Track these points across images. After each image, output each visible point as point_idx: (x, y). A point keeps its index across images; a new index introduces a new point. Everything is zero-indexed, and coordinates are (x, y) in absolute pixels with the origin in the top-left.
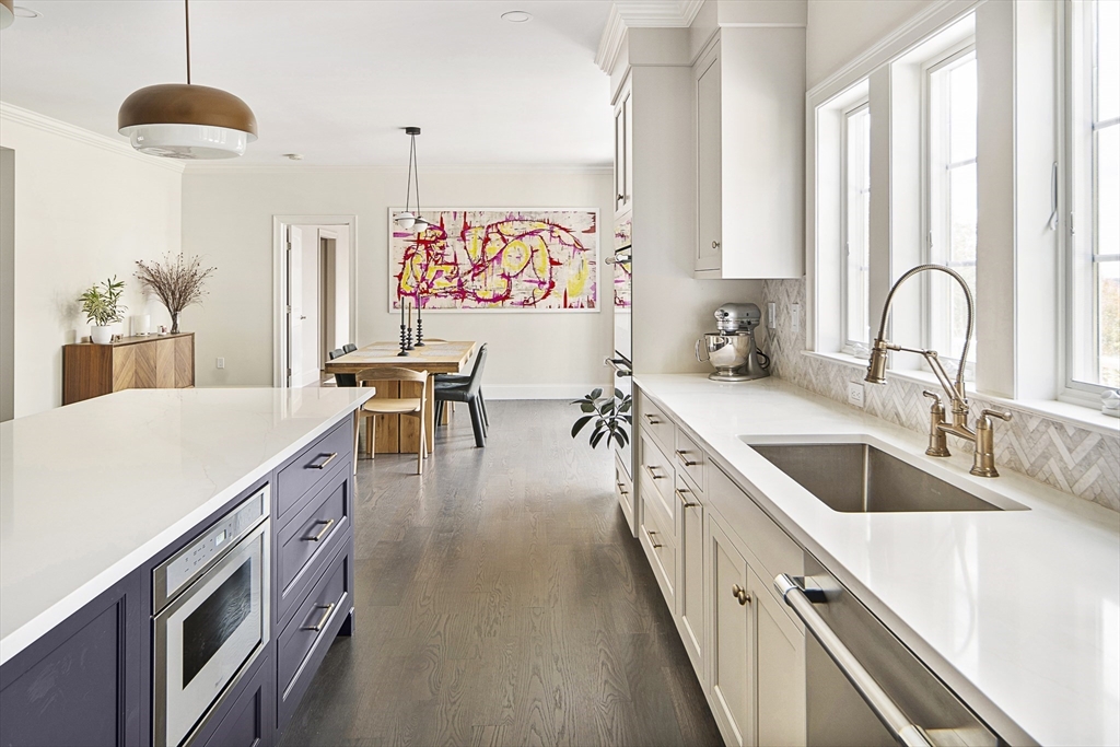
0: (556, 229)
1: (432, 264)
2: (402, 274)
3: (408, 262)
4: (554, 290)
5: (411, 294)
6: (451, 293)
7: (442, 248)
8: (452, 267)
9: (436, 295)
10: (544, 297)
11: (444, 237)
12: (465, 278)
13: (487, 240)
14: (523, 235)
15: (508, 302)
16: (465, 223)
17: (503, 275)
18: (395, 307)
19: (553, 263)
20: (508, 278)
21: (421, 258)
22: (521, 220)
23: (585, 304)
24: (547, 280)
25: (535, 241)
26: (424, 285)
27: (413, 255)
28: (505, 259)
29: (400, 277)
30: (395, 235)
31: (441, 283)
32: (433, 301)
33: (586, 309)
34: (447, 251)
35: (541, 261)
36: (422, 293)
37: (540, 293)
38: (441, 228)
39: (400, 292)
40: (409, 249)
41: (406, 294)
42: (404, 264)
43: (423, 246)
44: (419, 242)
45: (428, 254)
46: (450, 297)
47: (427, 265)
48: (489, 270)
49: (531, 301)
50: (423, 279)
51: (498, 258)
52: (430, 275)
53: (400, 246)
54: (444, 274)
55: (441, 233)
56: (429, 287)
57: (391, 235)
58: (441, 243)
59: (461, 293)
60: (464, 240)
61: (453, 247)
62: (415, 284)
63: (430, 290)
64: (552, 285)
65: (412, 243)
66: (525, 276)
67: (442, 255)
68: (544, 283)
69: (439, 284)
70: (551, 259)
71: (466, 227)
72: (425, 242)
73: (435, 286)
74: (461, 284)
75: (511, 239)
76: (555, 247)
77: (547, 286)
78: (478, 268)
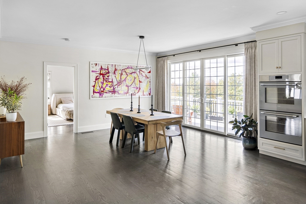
0: (141, 71)
1: (105, 82)
2: (95, 85)
3: (97, 81)
4: (140, 90)
5: (98, 93)
6: (111, 92)
7: (108, 76)
8: (111, 83)
9: (106, 92)
10: (138, 93)
11: (108, 73)
12: (115, 87)
13: (122, 74)
14: (132, 73)
15: (128, 94)
16: (115, 68)
17: (127, 86)
18: (92, 97)
19: (140, 82)
20: (128, 87)
21: (101, 80)
22: (131, 68)
23: (148, 94)
24: (139, 87)
25: (135, 75)
26: (102, 89)
27: (98, 79)
28: (127, 80)
29: (94, 86)
30: (92, 71)
31: (108, 89)
32: (105, 95)
33: (149, 96)
34: (110, 77)
35: (137, 81)
36: (102, 92)
37: (137, 91)
38: (108, 69)
39: (94, 92)
40: (97, 76)
41: (96, 93)
42: (95, 82)
43: (102, 76)
44: (100, 74)
45: (104, 79)
46: (111, 93)
47: (103, 82)
48: (122, 84)
49: (134, 94)
50: (102, 87)
51: (125, 80)
52: (104, 86)
53: (94, 76)
54: (109, 85)
55: (108, 71)
56: (104, 90)
57: (91, 71)
58: (108, 75)
59: (114, 92)
60: (115, 74)
61: (111, 77)
62: (99, 89)
63: (104, 91)
64: (140, 89)
65: (98, 75)
66: (132, 86)
67: (108, 79)
68: (138, 88)
69: (107, 89)
70: (139, 81)
71: (116, 70)
72: (102, 74)
73: (106, 90)
74: (114, 89)
75: (129, 74)
76: (141, 77)
77: (138, 89)
78: (119, 83)
